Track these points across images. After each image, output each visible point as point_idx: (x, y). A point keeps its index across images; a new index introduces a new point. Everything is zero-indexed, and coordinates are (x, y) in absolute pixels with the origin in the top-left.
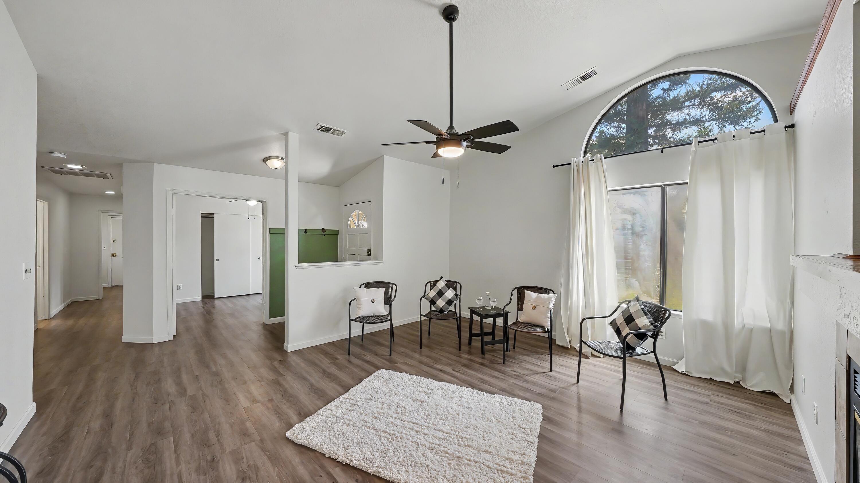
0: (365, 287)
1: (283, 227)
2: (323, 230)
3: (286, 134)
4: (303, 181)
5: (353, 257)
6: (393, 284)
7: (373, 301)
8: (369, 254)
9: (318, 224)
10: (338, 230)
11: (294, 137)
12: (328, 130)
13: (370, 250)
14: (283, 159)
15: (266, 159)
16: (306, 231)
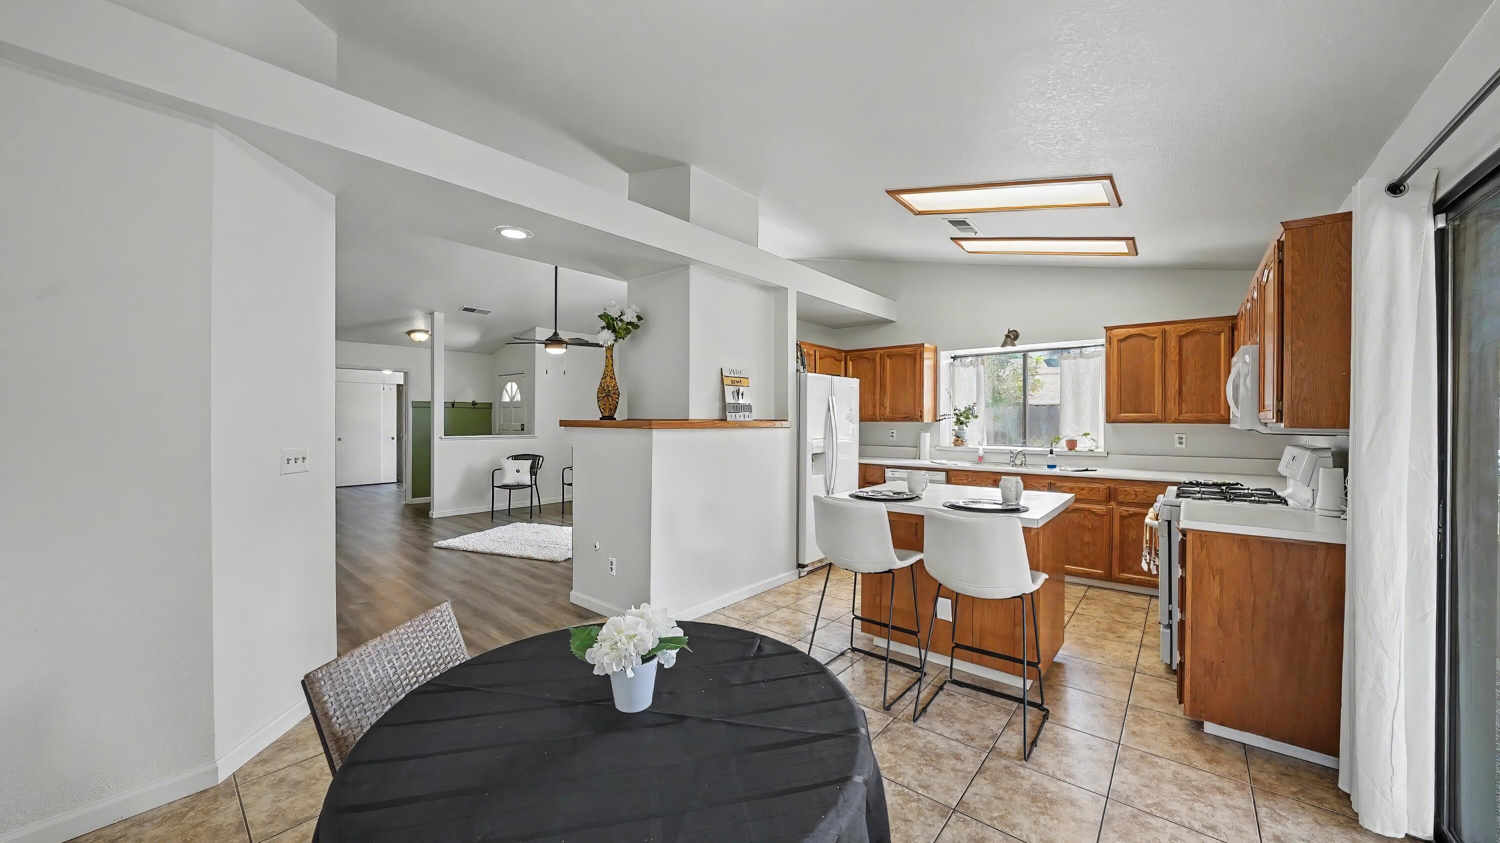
0: (512, 459)
1: (429, 400)
2: (474, 404)
3: (432, 314)
4: (449, 349)
5: (503, 431)
6: (540, 456)
7: (518, 471)
8: (523, 429)
9: (468, 396)
10: (492, 403)
11: (439, 316)
12: (473, 310)
13: (523, 425)
14: (427, 332)
15: (409, 333)
16: (453, 404)
